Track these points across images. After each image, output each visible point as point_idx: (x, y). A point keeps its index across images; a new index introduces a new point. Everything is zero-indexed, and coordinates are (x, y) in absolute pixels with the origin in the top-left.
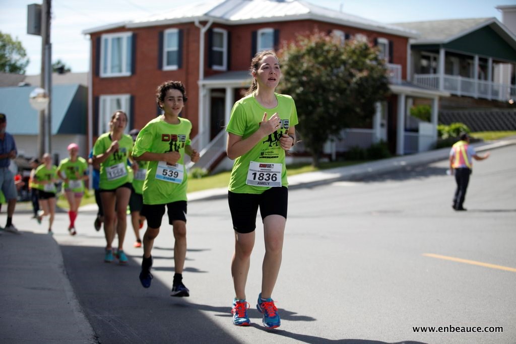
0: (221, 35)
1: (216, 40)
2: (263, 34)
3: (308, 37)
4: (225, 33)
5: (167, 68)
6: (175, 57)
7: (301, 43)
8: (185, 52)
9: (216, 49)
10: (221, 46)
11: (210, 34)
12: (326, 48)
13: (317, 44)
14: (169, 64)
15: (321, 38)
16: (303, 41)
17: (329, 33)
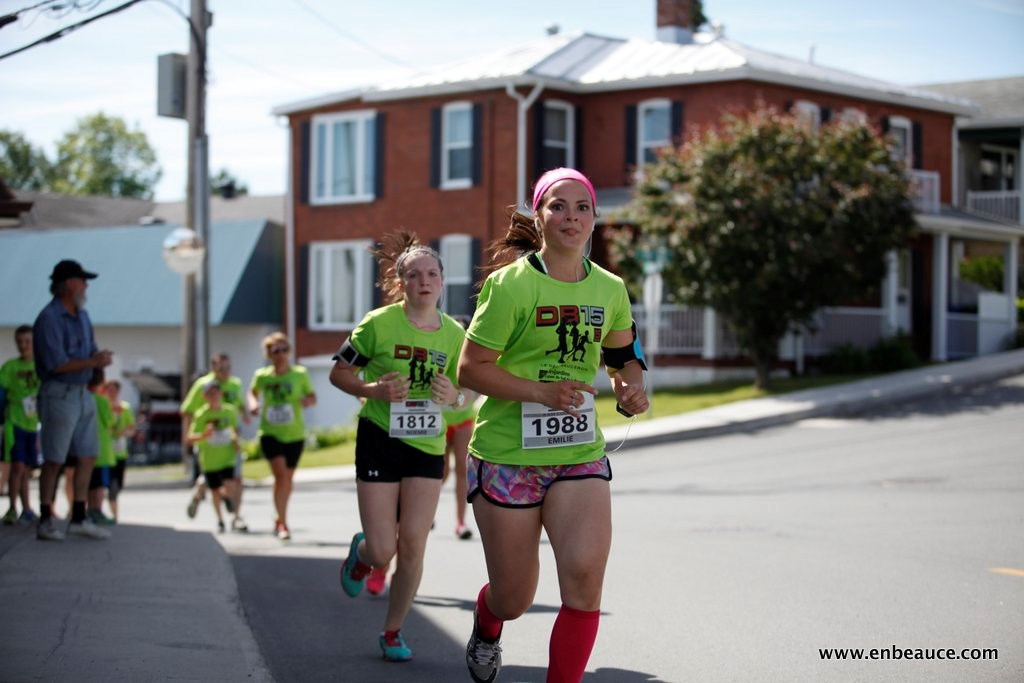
0: (562, 113)
1: (551, 123)
2: (649, 111)
3: (744, 116)
4: (570, 109)
5: (449, 184)
6: (465, 162)
7: (729, 129)
8: (486, 151)
9: (551, 143)
10: (563, 138)
11: (538, 113)
12: (781, 138)
13: (762, 130)
14: (453, 175)
15: (770, 118)
16: (733, 124)
17: (786, 108)
